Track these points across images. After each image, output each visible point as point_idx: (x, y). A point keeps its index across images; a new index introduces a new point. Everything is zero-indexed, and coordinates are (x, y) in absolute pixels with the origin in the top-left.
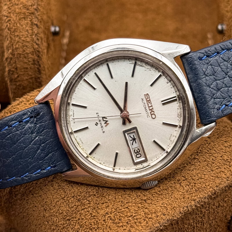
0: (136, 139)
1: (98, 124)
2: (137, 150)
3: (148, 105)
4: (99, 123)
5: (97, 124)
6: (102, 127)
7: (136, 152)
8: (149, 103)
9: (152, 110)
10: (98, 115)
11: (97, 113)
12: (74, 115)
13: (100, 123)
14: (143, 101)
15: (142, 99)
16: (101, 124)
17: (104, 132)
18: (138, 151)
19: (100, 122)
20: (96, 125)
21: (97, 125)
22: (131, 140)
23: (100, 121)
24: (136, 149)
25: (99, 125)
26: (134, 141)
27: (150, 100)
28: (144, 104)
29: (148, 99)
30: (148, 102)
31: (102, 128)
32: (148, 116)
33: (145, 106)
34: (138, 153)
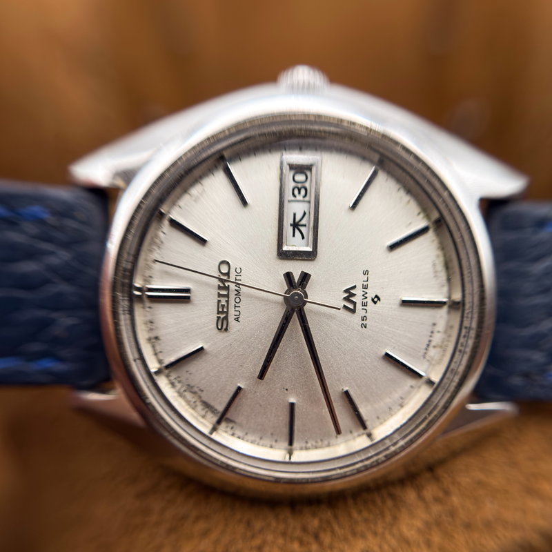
0: (291, 225)
1: (373, 300)
2: (299, 193)
3: (227, 302)
4: (369, 300)
5: (377, 299)
6: (365, 287)
7: (303, 192)
8: (223, 306)
9: (222, 285)
10: (364, 322)
11: (365, 327)
12: (428, 345)
13: (366, 298)
14: (238, 313)
15: (237, 320)
16: (363, 295)
17: (366, 272)
18: (296, 192)
19: (365, 301)
20: (379, 299)
21: (376, 296)
22: (305, 226)
23: (365, 305)
24: (300, 197)
25: (371, 295)
26: (297, 219)
27: (219, 312)
28: (237, 305)
29: (222, 316)
30: (225, 310)
31: (365, 283)
32: (238, 271)
33: (238, 300)
34: (300, 185)
